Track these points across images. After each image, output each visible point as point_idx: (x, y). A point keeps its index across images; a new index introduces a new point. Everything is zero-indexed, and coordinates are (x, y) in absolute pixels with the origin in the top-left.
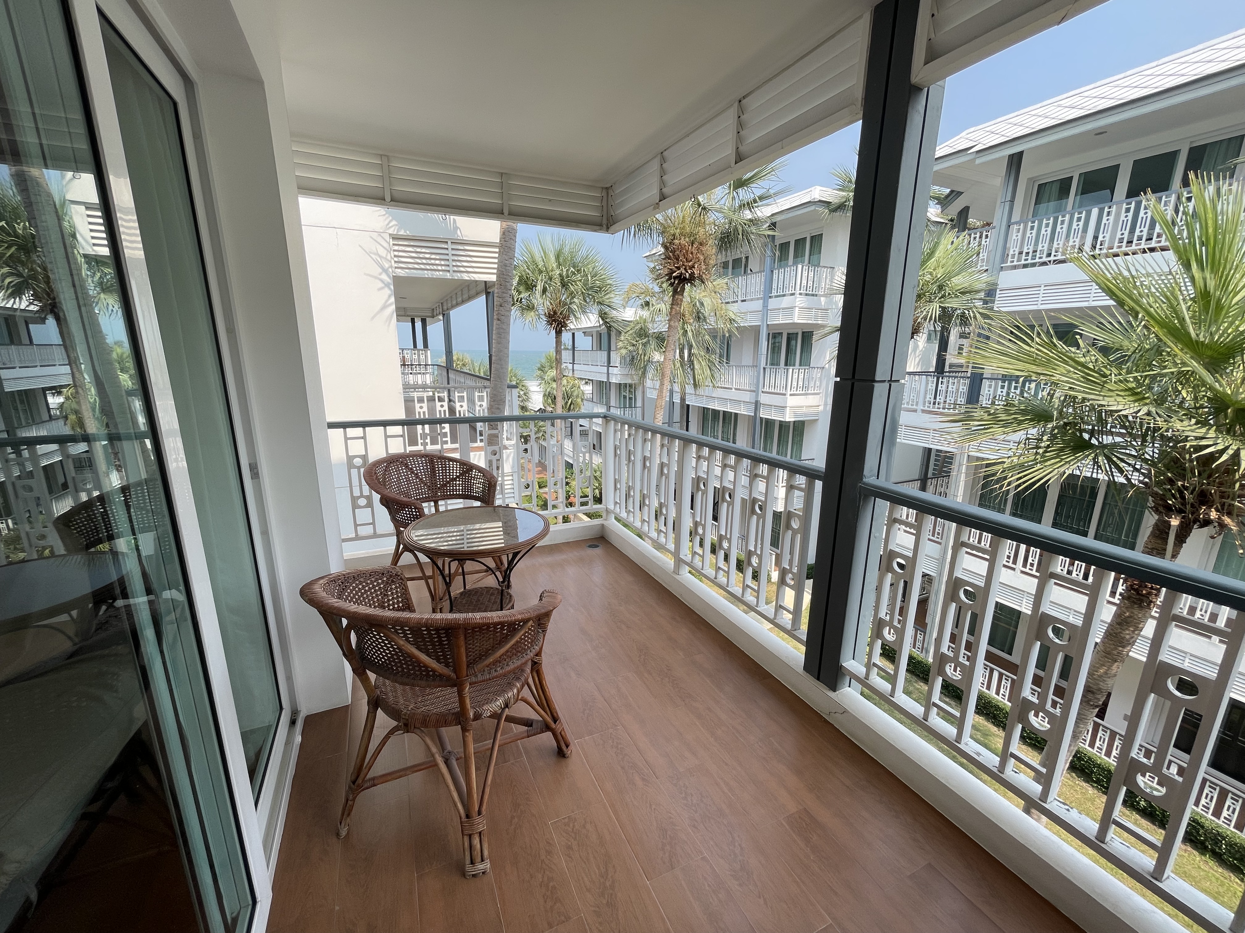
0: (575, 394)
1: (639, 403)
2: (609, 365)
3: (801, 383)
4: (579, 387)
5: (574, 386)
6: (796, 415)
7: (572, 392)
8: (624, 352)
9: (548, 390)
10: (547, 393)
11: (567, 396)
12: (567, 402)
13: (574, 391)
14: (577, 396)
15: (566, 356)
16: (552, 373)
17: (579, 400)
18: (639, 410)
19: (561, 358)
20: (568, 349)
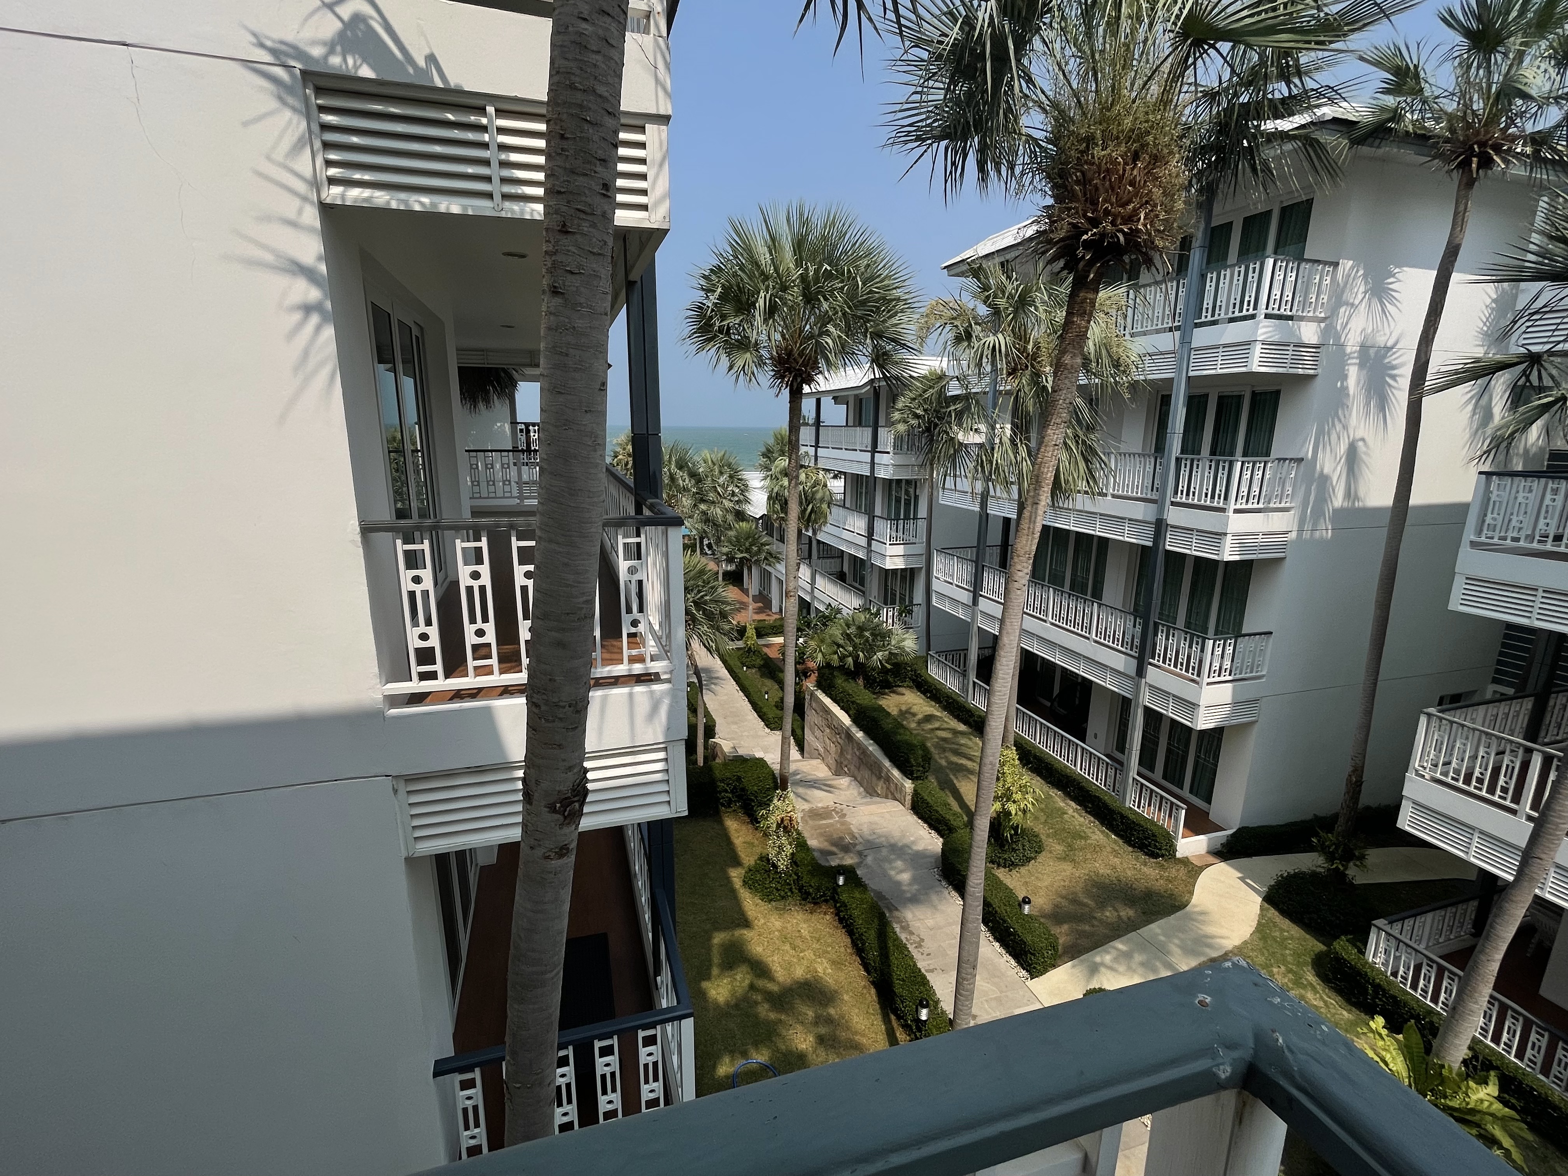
0: (819, 496)
1: (923, 512)
2: (874, 450)
3: (1256, 489)
4: (825, 486)
5: (816, 483)
6: (1243, 547)
7: (814, 493)
8: (901, 428)
9: (776, 490)
10: (774, 495)
11: (807, 499)
12: (805, 510)
13: (817, 491)
14: (822, 500)
15: (806, 435)
16: (783, 462)
17: (824, 506)
18: (922, 525)
19: (798, 440)
20: (807, 424)
